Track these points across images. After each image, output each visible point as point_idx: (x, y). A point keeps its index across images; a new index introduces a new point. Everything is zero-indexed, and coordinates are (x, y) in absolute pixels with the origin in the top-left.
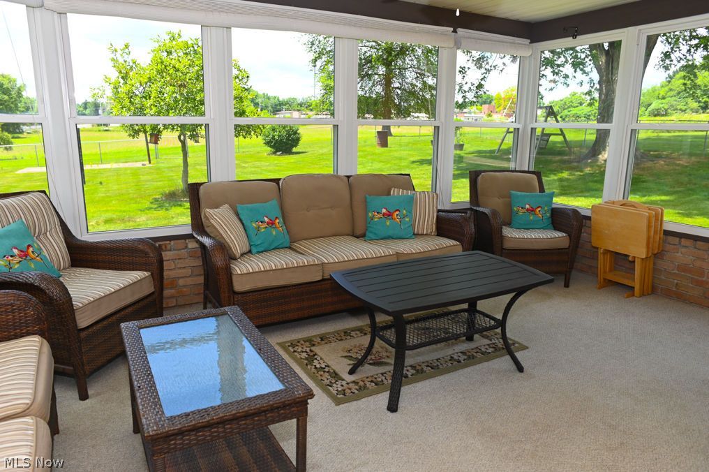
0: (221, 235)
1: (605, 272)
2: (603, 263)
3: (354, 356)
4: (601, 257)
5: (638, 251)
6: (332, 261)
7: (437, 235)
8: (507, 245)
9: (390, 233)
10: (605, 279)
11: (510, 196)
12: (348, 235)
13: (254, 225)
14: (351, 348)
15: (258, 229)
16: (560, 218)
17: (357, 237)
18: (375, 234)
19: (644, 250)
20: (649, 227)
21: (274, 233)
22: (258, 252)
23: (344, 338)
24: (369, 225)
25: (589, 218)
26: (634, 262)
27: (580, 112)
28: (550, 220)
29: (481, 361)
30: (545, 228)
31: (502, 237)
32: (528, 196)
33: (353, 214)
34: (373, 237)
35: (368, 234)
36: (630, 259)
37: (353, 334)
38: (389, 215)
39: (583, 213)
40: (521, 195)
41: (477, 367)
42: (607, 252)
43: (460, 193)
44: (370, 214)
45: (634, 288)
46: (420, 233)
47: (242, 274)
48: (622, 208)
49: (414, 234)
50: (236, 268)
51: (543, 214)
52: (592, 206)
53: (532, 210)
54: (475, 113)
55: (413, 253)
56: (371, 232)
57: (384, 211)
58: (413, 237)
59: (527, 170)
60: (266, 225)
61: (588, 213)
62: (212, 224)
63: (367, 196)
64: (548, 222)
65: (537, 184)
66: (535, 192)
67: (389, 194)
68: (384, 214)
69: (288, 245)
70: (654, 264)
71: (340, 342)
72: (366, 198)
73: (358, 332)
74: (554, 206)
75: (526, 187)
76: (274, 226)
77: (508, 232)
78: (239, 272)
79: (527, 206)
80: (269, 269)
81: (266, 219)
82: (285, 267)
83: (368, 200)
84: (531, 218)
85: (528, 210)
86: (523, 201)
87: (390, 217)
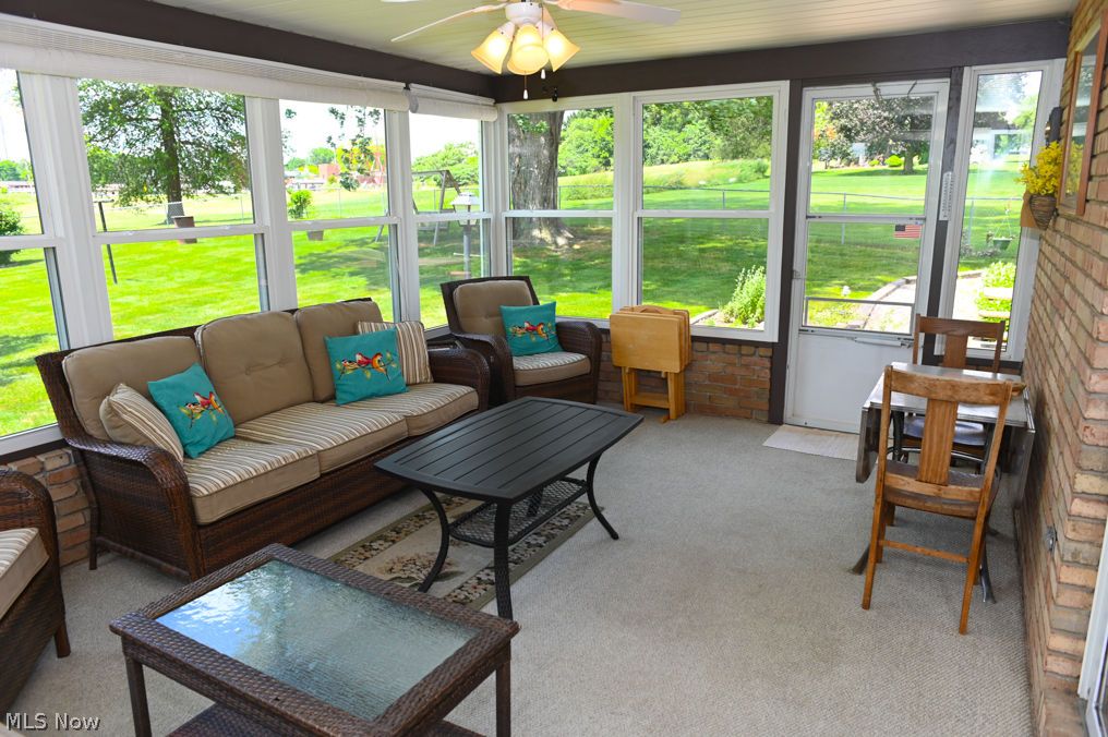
0: (145, 436)
1: (631, 396)
2: (628, 384)
3: (403, 576)
4: (625, 377)
5: (670, 365)
6: (329, 446)
7: (435, 381)
8: (521, 381)
9: (374, 389)
10: (632, 404)
11: (500, 314)
12: (309, 402)
13: (184, 411)
14: (390, 566)
15: (191, 416)
16: (568, 336)
17: (323, 402)
18: (352, 393)
19: (678, 363)
20: (680, 335)
21: (214, 418)
22: (201, 454)
23: (367, 554)
24: (339, 382)
25: (607, 332)
26: (666, 379)
27: (460, 172)
28: (556, 340)
29: (564, 540)
30: (553, 351)
31: (513, 372)
32: (524, 311)
33: (309, 368)
34: (349, 398)
35: (339, 395)
36: (663, 376)
37: (375, 545)
38: (367, 362)
39: (600, 325)
40: (516, 312)
41: (564, 547)
42: (632, 370)
43: (435, 317)
44: (338, 366)
45: (668, 409)
46: (411, 381)
47: (210, 495)
48: (645, 316)
49: (407, 385)
50: (197, 486)
51: (546, 333)
52: (611, 317)
53: (533, 329)
54: (309, 178)
55: (425, 414)
56: (345, 392)
57: (358, 357)
58: (407, 389)
59: (505, 275)
60: (200, 408)
61: (606, 326)
62: (127, 422)
63: (327, 339)
64: (554, 343)
65: (529, 293)
66: (529, 305)
67: (355, 332)
68: (360, 363)
69: (233, 434)
70: (685, 377)
71: (367, 562)
72: (325, 342)
73: (381, 542)
74: (557, 320)
75: (516, 298)
76: (211, 407)
77: (521, 364)
78: (206, 493)
79: (526, 325)
80: (247, 477)
81: (198, 398)
82: (269, 468)
83: (330, 345)
84: (534, 339)
85: (527, 329)
86: (519, 320)
87: (370, 366)
